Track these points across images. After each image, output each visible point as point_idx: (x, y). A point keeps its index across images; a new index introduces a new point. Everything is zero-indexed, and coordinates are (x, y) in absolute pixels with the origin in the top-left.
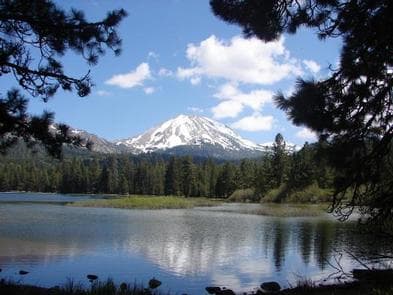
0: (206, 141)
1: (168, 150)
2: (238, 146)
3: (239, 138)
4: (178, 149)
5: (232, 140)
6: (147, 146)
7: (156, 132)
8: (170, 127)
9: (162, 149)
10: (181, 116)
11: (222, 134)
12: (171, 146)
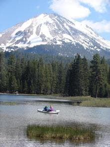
0: (66, 41)
1: (29, 49)
2: (99, 47)
3: (99, 38)
4: (39, 48)
5: (93, 40)
6: (8, 45)
7: (16, 31)
8: (31, 26)
9: (23, 49)
10: (42, 15)
11: (83, 34)
12: (32, 46)
